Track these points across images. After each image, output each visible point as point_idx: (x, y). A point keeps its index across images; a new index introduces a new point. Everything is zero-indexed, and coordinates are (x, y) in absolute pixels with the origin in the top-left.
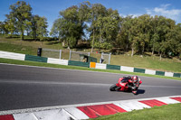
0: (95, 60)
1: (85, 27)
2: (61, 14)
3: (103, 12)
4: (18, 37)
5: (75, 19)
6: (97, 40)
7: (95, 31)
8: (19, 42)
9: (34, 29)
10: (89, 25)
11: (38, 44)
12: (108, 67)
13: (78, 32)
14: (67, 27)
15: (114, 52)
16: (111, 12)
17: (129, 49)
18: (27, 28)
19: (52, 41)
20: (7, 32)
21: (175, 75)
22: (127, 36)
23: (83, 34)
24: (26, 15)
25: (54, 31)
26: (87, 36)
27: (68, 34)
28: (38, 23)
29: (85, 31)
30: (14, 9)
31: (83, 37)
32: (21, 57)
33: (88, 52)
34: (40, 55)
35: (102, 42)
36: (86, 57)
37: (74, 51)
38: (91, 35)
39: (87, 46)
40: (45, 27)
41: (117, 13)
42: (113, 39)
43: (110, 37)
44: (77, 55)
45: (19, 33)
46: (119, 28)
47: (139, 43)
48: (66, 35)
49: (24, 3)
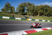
0: (28, 18)
1: (25, 9)
4: (7, 12)
5: (22, 7)
6: (29, 12)
7: (28, 10)
8: (8, 14)
9: (11, 10)
10: (26, 8)
11: (12, 14)
12: (32, 20)
14: (20, 9)
15: (33, 16)
17: (38, 15)
19: (16, 13)
21: (50, 21)
26: (26, 11)
27: (21, 11)
29: (25, 10)
30: (6, 5)
31: (25, 12)
32: (8, 18)
33: (26, 16)
34: (13, 17)
36: (26, 17)
37: (22, 16)
39: (26, 14)
40: (14, 9)
41: (34, 5)
42: (33, 12)
44: (23, 17)
48: (20, 11)
49: (8, 3)
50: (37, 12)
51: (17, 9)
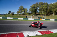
0: (41, 18)
1: (38, 9)
2: (31, 7)
3: (42, 4)
4: (21, 14)
5: (34, 7)
6: (41, 12)
7: (40, 10)
8: (22, 15)
9: (25, 12)
10: (38, 8)
11: (26, 15)
13: (36, 11)
14: (32, 10)
15: (47, 15)
16: (45, 3)
17: (52, 14)
18: (23, 12)
19: (29, 14)
20: (19, 13)
22: (51, 10)
23: (37, 11)
24: (22, 9)
25: (29, 12)
26: (38, 11)
27: (33, 12)
28: (25, 10)
29: (37, 10)
30: (20, 8)
31: (37, 12)
32: (22, 19)
33: (39, 16)
34: (26, 18)
35: (43, 13)
36: (38, 17)
37: (35, 16)
38: (39, 11)
39: (38, 14)
40: (27, 11)
42: (46, 11)
43: (45, 11)
44: (36, 17)
45: (21, 13)
46: (48, 8)
47: (56, 11)
49: (22, 6)
50: (51, 11)
51: (29, 10)
